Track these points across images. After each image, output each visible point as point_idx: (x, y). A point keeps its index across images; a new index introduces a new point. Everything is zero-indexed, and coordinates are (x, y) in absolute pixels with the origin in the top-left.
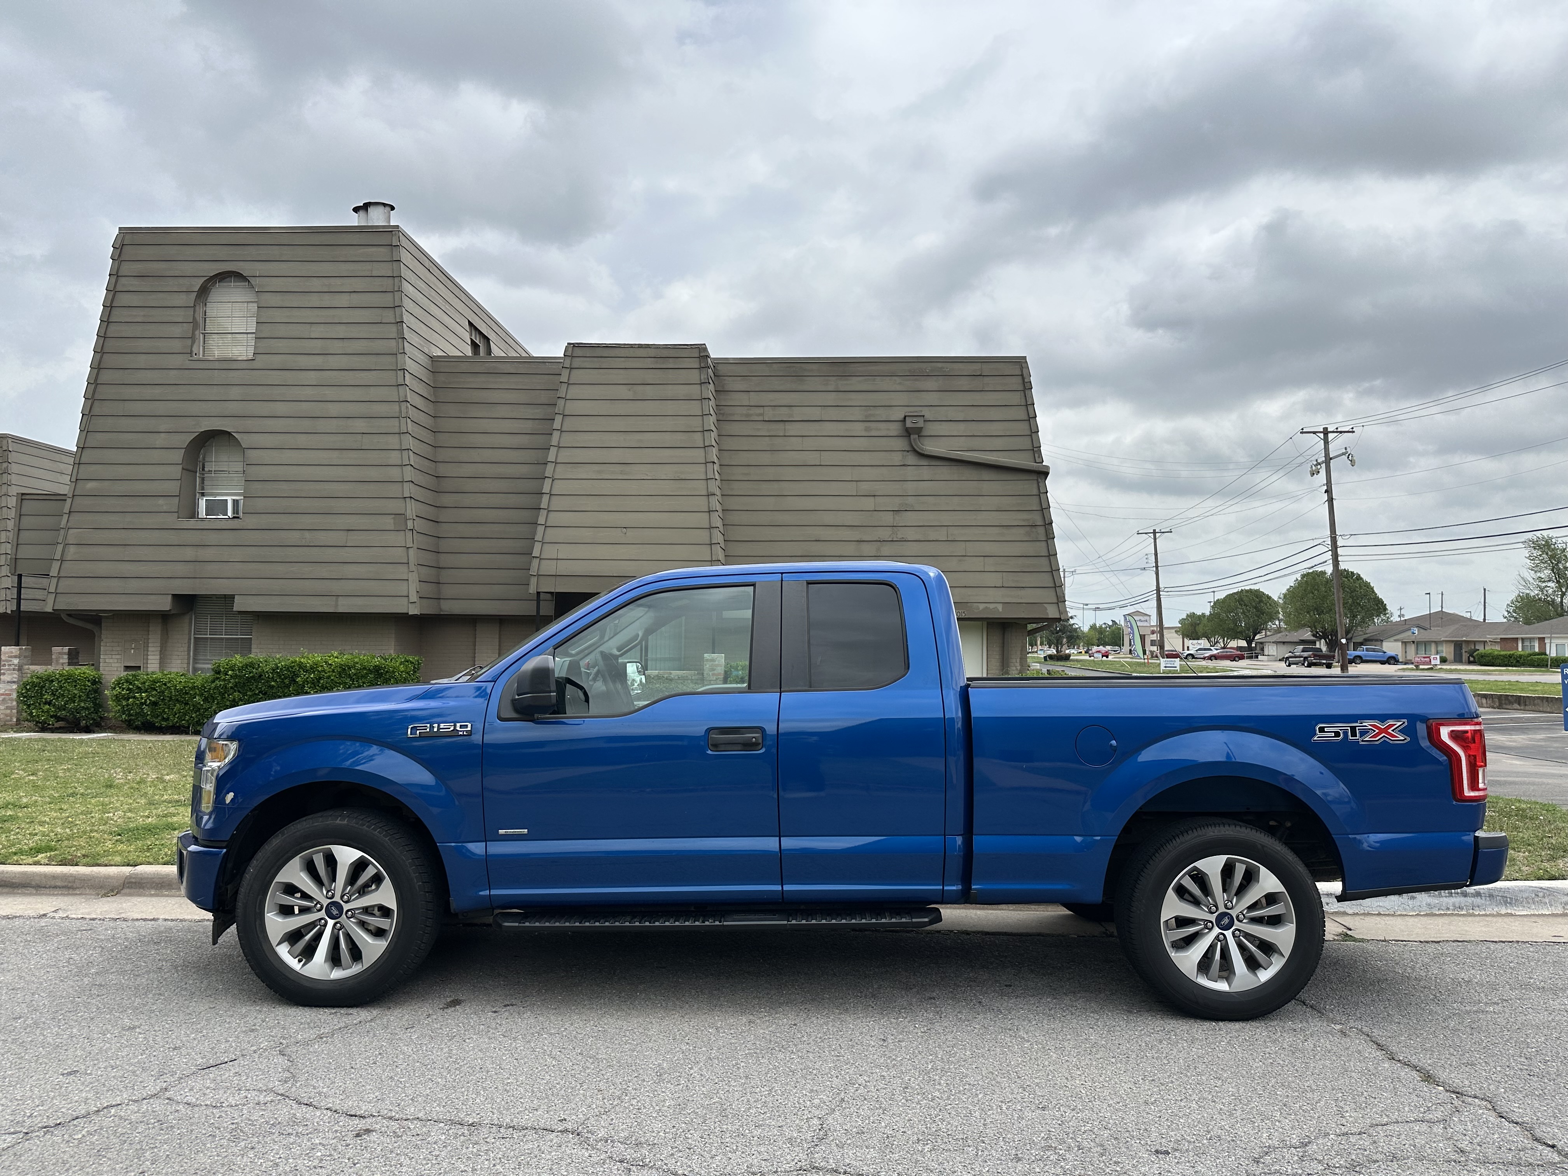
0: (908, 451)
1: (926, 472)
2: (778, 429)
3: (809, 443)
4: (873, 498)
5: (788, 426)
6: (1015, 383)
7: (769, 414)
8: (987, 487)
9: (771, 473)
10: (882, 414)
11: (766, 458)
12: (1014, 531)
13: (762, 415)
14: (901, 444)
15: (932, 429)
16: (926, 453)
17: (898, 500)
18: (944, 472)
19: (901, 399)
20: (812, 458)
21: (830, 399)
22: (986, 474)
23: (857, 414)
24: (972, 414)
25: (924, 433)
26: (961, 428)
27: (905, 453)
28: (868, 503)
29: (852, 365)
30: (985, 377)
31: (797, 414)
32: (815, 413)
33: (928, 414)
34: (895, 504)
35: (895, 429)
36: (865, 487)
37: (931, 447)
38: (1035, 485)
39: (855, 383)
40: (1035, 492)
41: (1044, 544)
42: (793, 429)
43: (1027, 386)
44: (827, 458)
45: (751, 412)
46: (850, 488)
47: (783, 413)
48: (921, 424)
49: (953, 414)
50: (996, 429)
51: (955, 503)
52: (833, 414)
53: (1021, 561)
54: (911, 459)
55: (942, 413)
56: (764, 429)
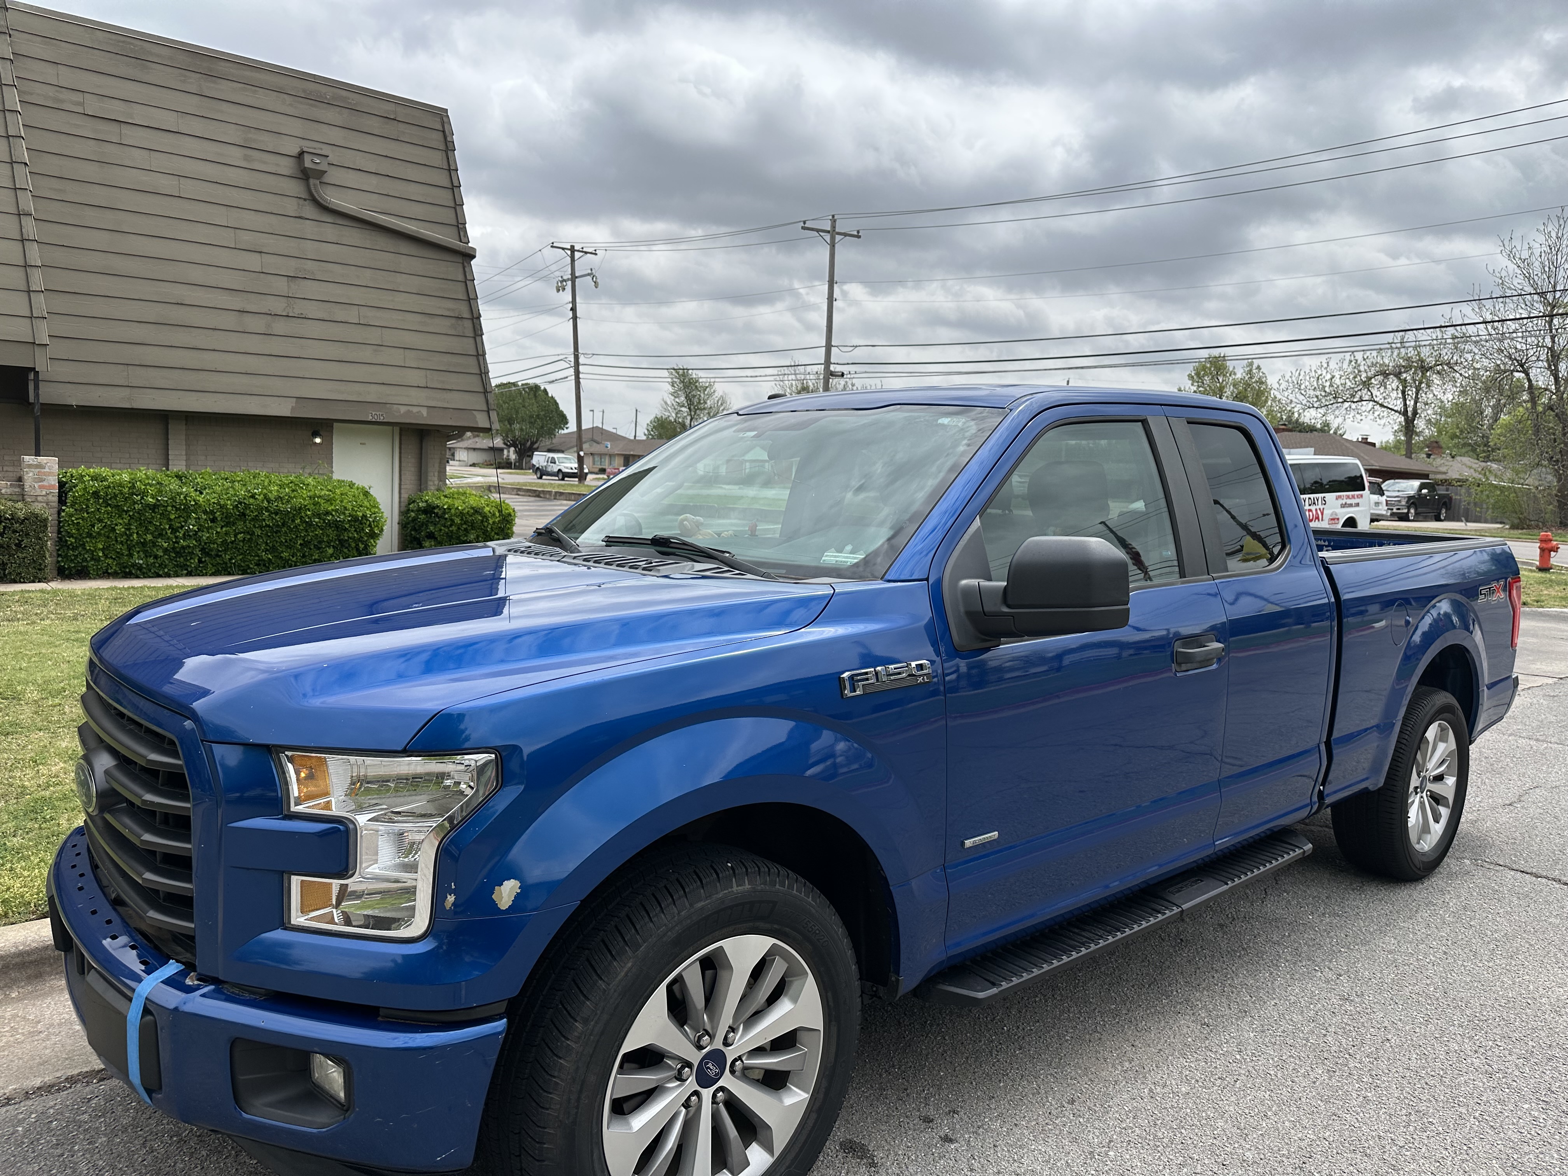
0: (305, 200)
1: (330, 230)
2: (110, 132)
3: (157, 162)
4: (258, 255)
5: (126, 130)
6: (435, 139)
7: (93, 106)
8: (405, 263)
9: (100, 196)
10: (268, 142)
11: (90, 171)
12: (437, 320)
13: (82, 104)
14: (295, 188)
15: (335, 175)
16: (330, 206)
17: (293, 263)
18: (353, 235)
19: (295, 127)
20: (166, 184)
21: (191, 104)
22: (405, 247)
23: (232, 134)
24: (385, 167)
25: (326, 179)
26: (372, 183)
27: (301, 202)
28: (253, 262)
29: (222, 63)
30: (400, 124)
31: (139, 115)
32: (169, 120)
33: (334, 156)
34: (290, 267)
35: (286, 166)
36: (246, 238)
37: (335, 199)
38: (461, 269)
39: (224, 89)
40: (461, 277)
41: (472, 341)
42: (132, 136)
43: (450, 147)
44: (189, 188)
45: (61, 96)
46: (227, 237)
47: (115, 110)
48: (323, 167)
49: (361, 161)
50: (414, 191)
51: (366, 277)
52: (197, 127)
53: (449, 358)
54: (310, 211)
55: (349, 157)
56: (88, 128)
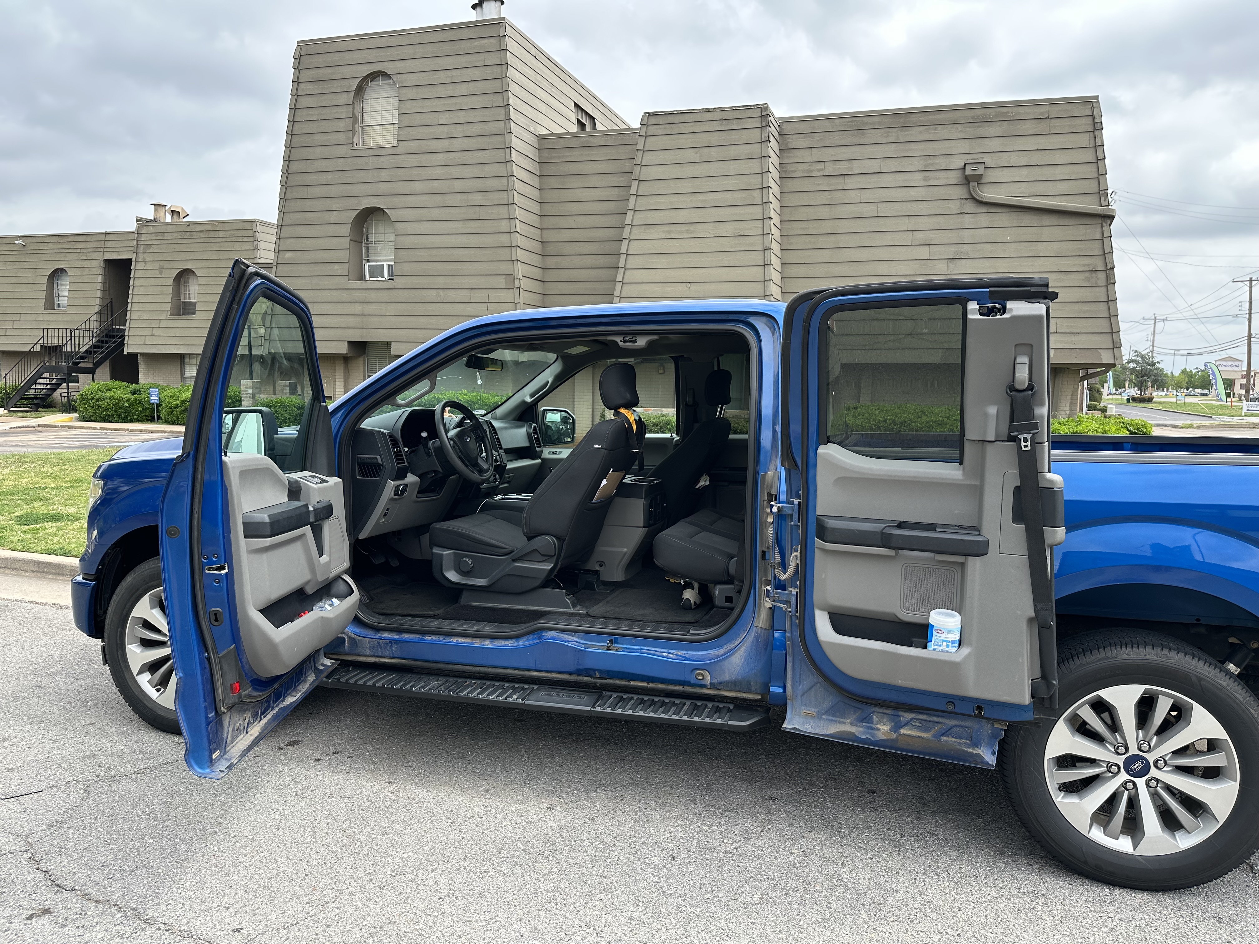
0: (966, 199)
1: (984, 219)
2: (837, 183)
3: (867, 196)
4: (927, 247)
5: (848, 180)
6: (1085, 124)
7: (830, 169)
8: (1047, 233)
9: (828, 227)
10: (942, 163)
11: (824, 212)
12: (1073, 276)
13: (823, 170)
14: (961, 192)
15: (991, 176)
16: (984, 200)
17: (953, 248)
18: (1003, 218)
19: (963, 147)
20: (869, 210)
21: (890, 151)
22: (1047, 220)
23: (917, 164)
24: (1036, 158)
25: (984, 180)
26: (1023, 174)
27: (963, 201)
28: (923, 253)
29: (914, 116)
30: (1052, 120)
31: (857, 168)
32: (874, 166)
33: (989, 160)
34: (950, 252)
35: (954, 178)
36: (920, 237)
37: (989, 194)
38: (1099, 230)
39: (915, 133)
40: (1098, 236)
41: (1104, 289)
42: (851, 182)
43: (1098, 126)
44: (884, 209)
45: (811, 168)
46: (907, 239)
47: (843, 168)
48: (981, 171)
49: (1015, 159)
50: (1060, 173)
51: (1012, 250)
52: (892, 165)
53: (1077, 307)
54: (970, 207)
55: (1004, 160)
56: (824, 184)
